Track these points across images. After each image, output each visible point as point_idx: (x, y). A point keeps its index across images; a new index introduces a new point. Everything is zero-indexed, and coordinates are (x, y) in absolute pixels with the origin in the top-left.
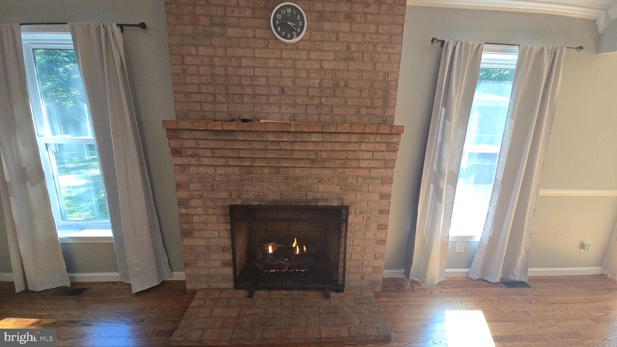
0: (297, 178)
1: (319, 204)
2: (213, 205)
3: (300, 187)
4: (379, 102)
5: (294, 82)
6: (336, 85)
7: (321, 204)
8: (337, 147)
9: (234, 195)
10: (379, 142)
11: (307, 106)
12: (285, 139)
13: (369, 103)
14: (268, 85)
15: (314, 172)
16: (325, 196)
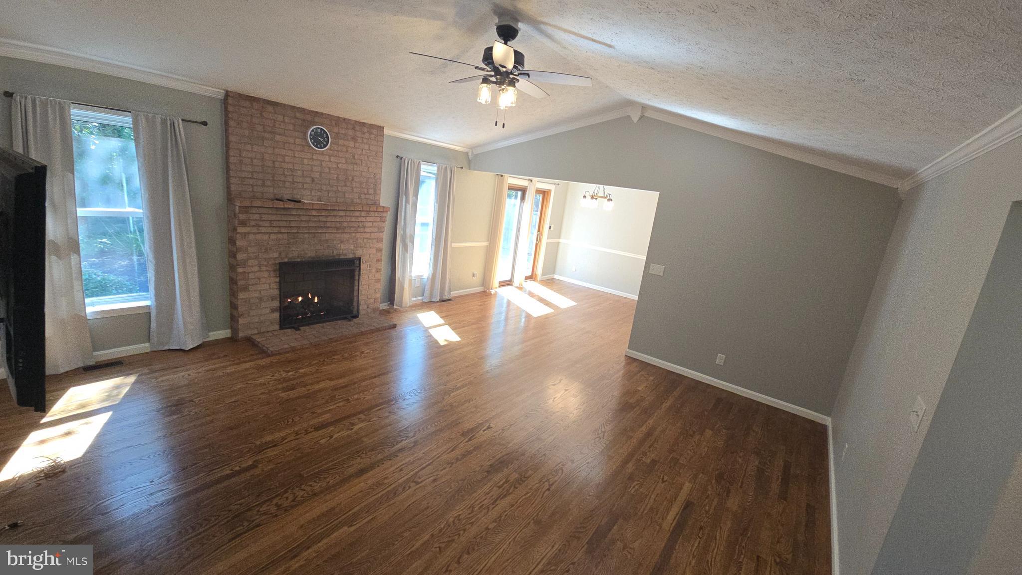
0: (327, 241)
1: (341, 258)
2: (265, 263)
3: (329, 246)
4: (371, 191)
5: (321, 175)
6: (347, 179)
7: (342, 257)
8: (353, 219)
9: (283, 255)
10: (377, 217)
11: (328, 191)
12: (323, 214)
13: (366, 192)
14: (303, 176)
15: (338, 236)
16: (344, 252)
